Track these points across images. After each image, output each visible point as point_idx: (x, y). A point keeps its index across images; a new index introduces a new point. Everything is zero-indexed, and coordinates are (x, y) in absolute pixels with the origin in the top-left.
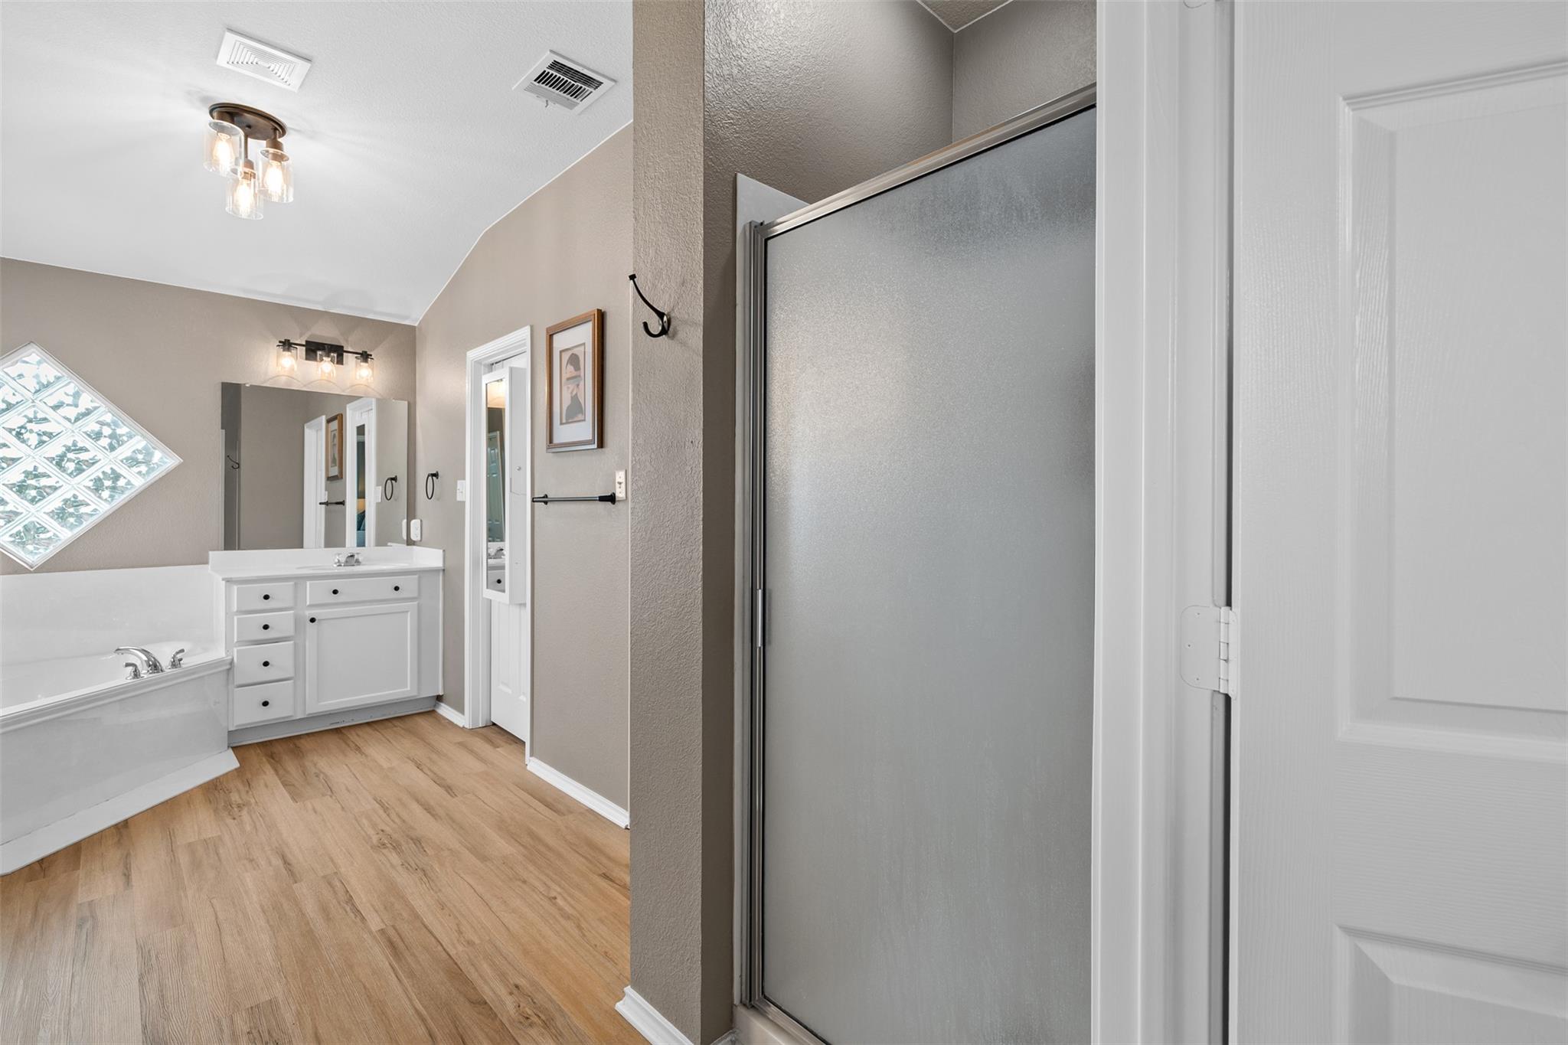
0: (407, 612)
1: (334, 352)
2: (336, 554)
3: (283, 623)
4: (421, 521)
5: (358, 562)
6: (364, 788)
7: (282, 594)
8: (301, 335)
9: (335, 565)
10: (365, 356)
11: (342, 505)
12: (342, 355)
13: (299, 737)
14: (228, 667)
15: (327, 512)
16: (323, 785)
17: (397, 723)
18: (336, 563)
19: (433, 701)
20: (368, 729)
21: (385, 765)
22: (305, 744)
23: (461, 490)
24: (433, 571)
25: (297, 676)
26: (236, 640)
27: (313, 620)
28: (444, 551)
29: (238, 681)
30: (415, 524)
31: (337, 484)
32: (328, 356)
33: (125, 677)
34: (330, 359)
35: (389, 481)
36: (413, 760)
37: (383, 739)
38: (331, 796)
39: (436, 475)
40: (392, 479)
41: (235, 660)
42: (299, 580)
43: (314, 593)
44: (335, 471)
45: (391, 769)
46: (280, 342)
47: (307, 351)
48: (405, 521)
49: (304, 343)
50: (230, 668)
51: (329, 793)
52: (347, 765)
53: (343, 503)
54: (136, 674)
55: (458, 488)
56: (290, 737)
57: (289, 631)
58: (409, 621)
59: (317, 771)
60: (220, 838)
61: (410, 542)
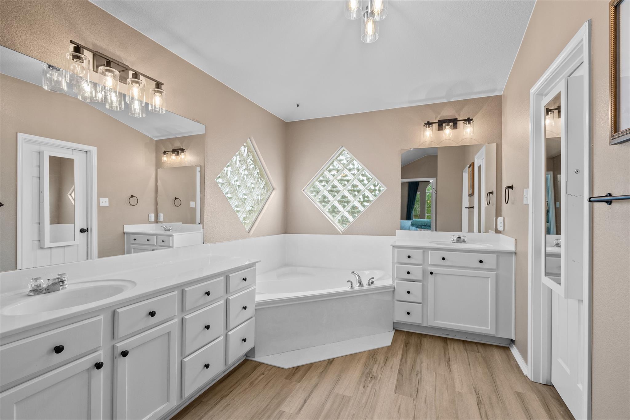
0: (489, 278)
1: (450, 122)
2: (452, 236)
3: (417, 273)
4: (504, 218)
5: (464, 241)
6: (435, 405)
7: (417, 256)
8: (436, 118)
9: (451, 242)
10: (469, 120)
11: (473, 209)
12: (457, 123)
13: (425, 336)
14: (393, 290)
15: (469, 212)
16: (415, 385)
17: (480, 349)
18: (452, 241)
19: (509, 342)
20: (461, 346)
21: (458, 389)
22: (426, 343)
23: (526, 196)
24: (510, 253)
25: (423, 302)
26: (396, 277)
27: (431, 273)
28: (516, 240)
29: (397, 298)
30: (500, 219)
31: (472, 197)
32: (448, 125)
33: (347, 288)
34: (449, 127)
35: (489, 194)
36: (477, 394)
37: (467, 360)
38: (414, 400)
39: (511, 187)
40: (490, 193)
41: (396, 287)
42: (425, 250)
43: (433, 258)
44: (471, 192)
45: (460, 394)
46: (425, 124)
47: (438, 125)
48: (495, 218)
49: (437, 121)
50: (393, 291)
51: (415, 396)
52: (436, 373)
53: (473, 207)
54: (352, 287)
55: (524, 194)
56: (421, 334)
57: (420, 277)
58: (490, 285)
59: (419, 371)
60: (350, 398)
61: (497, 231)
